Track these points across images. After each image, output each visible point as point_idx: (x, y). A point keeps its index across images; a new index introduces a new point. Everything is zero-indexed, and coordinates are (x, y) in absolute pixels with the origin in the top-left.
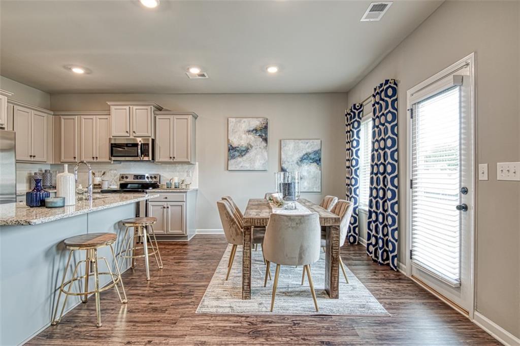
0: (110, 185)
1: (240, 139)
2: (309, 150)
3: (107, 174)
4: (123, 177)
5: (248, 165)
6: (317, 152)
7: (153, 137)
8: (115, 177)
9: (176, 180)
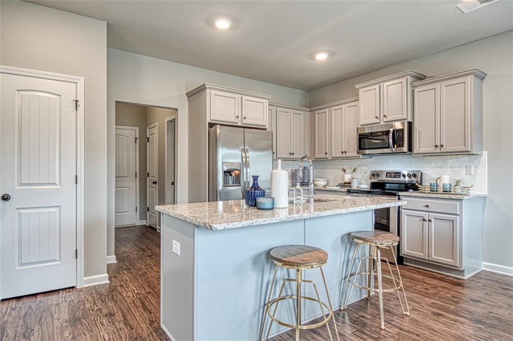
0: (360, 184)
3: (358, 171)
4: (373, 175)
7: (410, 120)
8: (365, 174)
9: (446, 180)
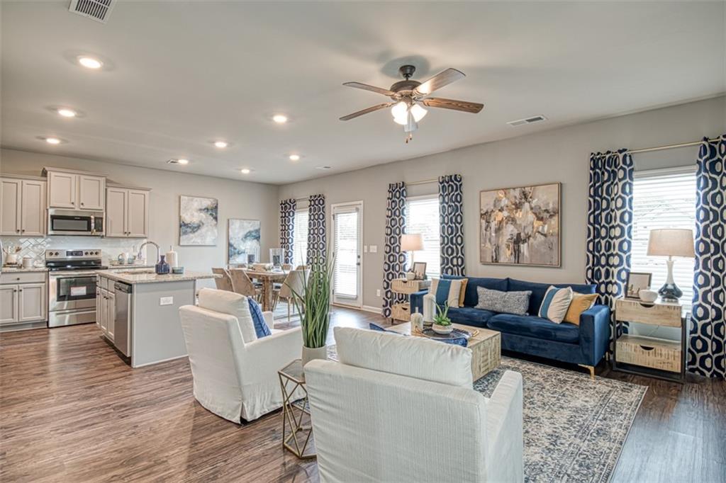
1: (191, 217)
2: (252, 229)
4: (51, 254)
5: (199, 241)
6: (257, 231)
